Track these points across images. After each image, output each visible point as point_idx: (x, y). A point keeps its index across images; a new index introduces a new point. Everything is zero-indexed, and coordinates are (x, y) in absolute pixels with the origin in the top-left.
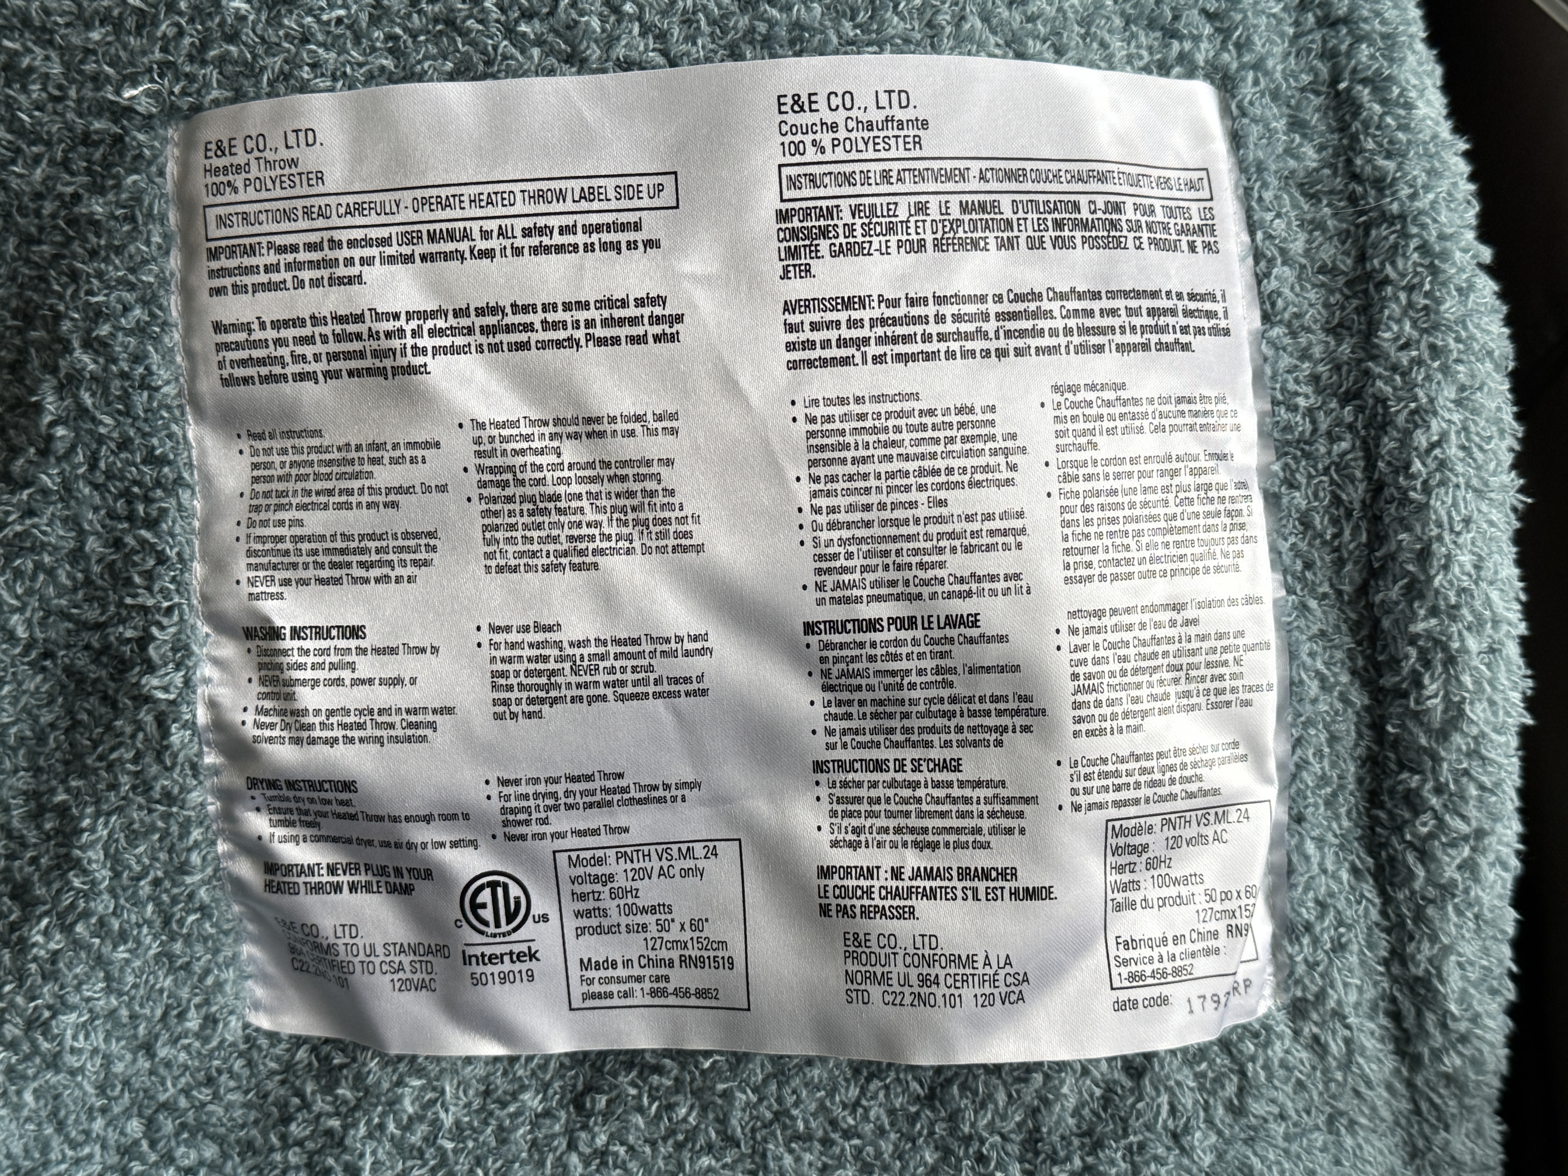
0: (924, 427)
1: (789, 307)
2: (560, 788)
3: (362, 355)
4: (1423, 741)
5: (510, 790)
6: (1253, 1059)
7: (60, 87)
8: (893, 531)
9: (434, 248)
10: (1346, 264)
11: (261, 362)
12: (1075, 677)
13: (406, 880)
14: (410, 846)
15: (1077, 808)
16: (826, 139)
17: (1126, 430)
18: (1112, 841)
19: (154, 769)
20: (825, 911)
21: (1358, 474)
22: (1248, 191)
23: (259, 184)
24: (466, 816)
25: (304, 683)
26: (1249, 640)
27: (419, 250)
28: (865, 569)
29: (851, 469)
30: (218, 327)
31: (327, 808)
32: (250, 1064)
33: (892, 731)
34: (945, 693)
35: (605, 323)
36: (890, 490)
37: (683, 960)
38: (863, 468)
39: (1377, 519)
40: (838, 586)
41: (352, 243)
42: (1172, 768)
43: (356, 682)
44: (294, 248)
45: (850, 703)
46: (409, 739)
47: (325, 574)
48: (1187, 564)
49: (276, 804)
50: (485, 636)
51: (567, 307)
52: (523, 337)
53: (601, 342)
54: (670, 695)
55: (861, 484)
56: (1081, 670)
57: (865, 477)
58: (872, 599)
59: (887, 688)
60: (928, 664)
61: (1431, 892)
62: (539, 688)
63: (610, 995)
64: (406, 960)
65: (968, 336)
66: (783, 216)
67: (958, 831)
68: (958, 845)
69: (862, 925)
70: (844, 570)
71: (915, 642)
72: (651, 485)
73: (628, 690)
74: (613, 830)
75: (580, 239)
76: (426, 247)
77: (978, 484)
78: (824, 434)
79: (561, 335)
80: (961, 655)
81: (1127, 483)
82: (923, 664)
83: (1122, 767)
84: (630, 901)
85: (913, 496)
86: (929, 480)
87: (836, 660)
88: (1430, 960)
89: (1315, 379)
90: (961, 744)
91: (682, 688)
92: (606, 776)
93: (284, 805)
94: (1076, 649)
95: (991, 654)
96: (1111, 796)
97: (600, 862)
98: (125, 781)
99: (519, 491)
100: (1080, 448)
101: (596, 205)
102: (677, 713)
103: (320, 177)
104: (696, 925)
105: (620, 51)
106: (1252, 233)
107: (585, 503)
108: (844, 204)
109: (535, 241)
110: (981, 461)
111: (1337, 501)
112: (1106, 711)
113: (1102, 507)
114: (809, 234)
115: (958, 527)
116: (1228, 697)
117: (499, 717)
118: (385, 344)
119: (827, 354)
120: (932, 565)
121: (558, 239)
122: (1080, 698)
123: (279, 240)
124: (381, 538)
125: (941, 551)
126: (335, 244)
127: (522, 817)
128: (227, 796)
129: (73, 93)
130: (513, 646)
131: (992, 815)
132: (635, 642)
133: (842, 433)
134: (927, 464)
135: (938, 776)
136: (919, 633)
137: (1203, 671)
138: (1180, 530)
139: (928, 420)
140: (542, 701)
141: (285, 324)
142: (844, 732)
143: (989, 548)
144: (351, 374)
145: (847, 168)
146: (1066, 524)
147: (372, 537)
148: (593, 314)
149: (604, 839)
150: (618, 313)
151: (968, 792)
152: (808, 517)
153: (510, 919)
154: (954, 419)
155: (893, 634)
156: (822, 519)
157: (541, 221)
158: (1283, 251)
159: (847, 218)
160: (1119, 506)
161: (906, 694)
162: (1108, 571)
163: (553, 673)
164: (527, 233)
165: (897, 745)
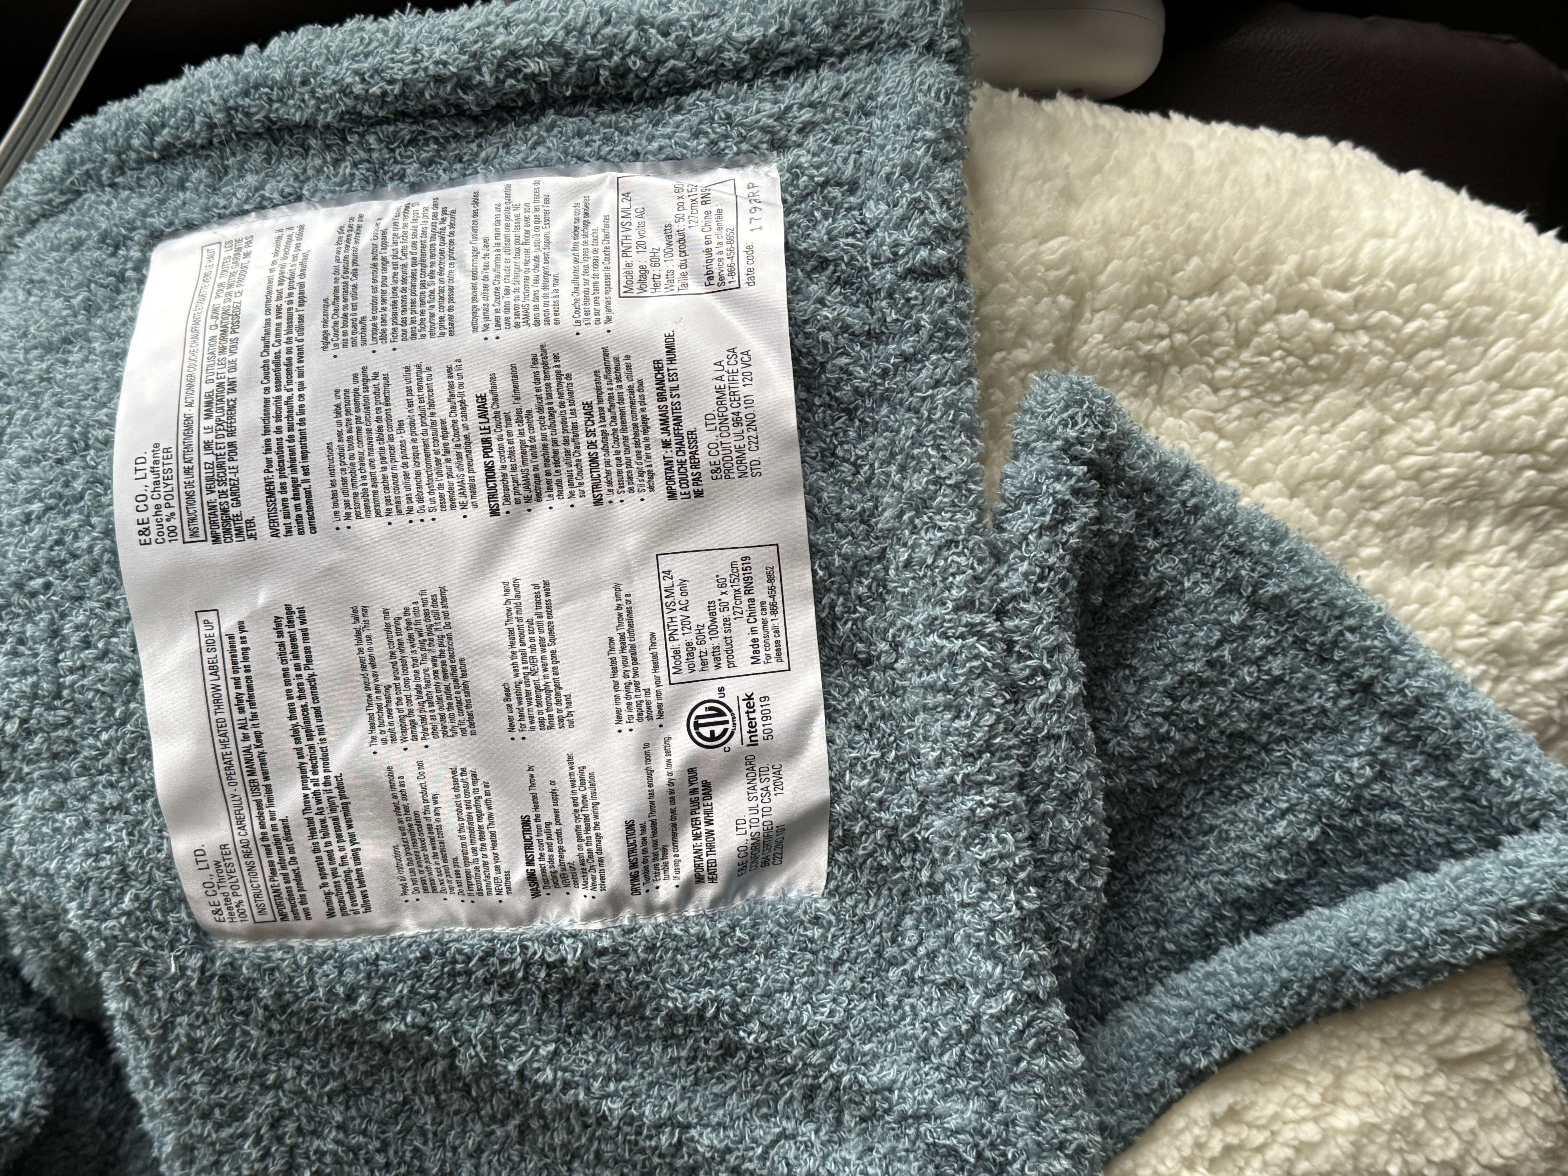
0: (350, 439)
1: (275, 534)
2: (622, 682)
3: (335, 820)
4: (573, 69)
5: (625, 716)
6: (811, 178)
7: (197, 1017)
8: (422, 457)
9: (259, 772)
10: (263, 145)
11: (350, 886)
12: (517, 325)
13: (699, 786)
14: (671, 783)
15: (609, 320)
16: (165, 512)
17: (355, 297)
18: (635, 292)
19: (632, 958)
20: (699, 494)
21: (392, 128)
22: (220, 216)
23: (234, 886)
24: (646, 745)
25: (561, 857)
26: (502, 200)
27: (261, 782)
28: (450, 476)
29: (380, 487)
30: (331, 914)
31: (649, 840)
32: (850, 893)
33: (567, 452)
34: (536, 416)
35: (296, 657)
36: (393, 460)
37: (748, 592)
38: (380, 479)
39: (423, 113)
40: (463, 494)
41: (262, 826)
42: (585, 252)
43: (558, 821)
44: (271, 863)
45: (549, 482)
46: (593, 785)
47: (488, 842)
48: (446, 249)
49: (652, 876)
50: (517, 734)
51: (287, 683)
52: (312, 713)
53: (309, 660)
54: (549, 607)
55: (390, 481)
56: (513, 321)
57: (385, 478)
58: (471, 471)
59: (535, 456)
60: (515, 428)
61: (687, 53)
62: (548, 697)
63: (777, 643)
64: (759, 786)
65: (290, 411)
66: (216, 540)
67: (633, 403)
68: (643, 403)
69: (705, 467)
70: (451, 490)
71: (500, 438)
72: (403, 624)
73: (546, 635)
74: (653, 644)
75: (242, 675)
76: (259, 777)
77: (387, 399)
78: (357, 506)
79: (307, 687)
80: (506, 405)
81: (389, 295)
82: (516, 433)
83: (582, 288)
84: (706, 631)
85: (396, 444)
86: (386, 433)
87: (516, 492)
88: (738, 50)
89: (336, 163)
90: (572, 403)
91: (543, 599)
92: (612, 649)
93: (652, 870)
94: (498, 325)
95: (504, 385)
96: (602, 295)
97: (677, 652)
98: (642, 977)
99: (416, 713)
100: (364, 328)
101: (220, 665)
102: (564, 601)
103: (223, 847)
104: (721, 584)
105: (127, 651)
106: (246, 212)
107: (421, 668)
108: (206, 498)
109: (246, 705)
110: (372, 397)
111: (413, 142)
112: (542, 301)
113: (404, 311)
114: (226, 521)
115: (416, 412)
116: (541, 213)
117: (571, 724)
118: (325, 804)
119: (304, 507)
120: (444, 429)
121: (244, 690)
122: (532, 321)
123: (268, 873)
124: (459, 806)
125: (434, 423)
126: (264, 837)
127: (644, 707)
128: (650, 909)
129: (198, 1008)
130: (522, 716)
131: (619, 379)
132: (511, 632)
133: (356, 495)
134: (375, 436)
135: (597, 418)
136: (493, 436)
137: (522, 233)
138: (423, 255)
139: (345, 435)
140: (558, 695)
141: (321, 869)
142: (571, 485)
143: (430, 390)
144: (350, 827)
145: (183, 497)
146: (414, 335)
147: (459, 812)
148: (291, 665)
149: (660, 649)
150: (289, 649)
151: (605, 397)
152: (415, 517)
153: (721, 714)
154: (344, 418)
155: (495, 455)
156: (416, 506)
157: (234, 701)
158: (257, 190)
159: (214, 496)
160: (404, 298)
161: (539, 443)
162: (446, 305)
163: (537, 688)
164: (242, 710)
165: (577, 447)
